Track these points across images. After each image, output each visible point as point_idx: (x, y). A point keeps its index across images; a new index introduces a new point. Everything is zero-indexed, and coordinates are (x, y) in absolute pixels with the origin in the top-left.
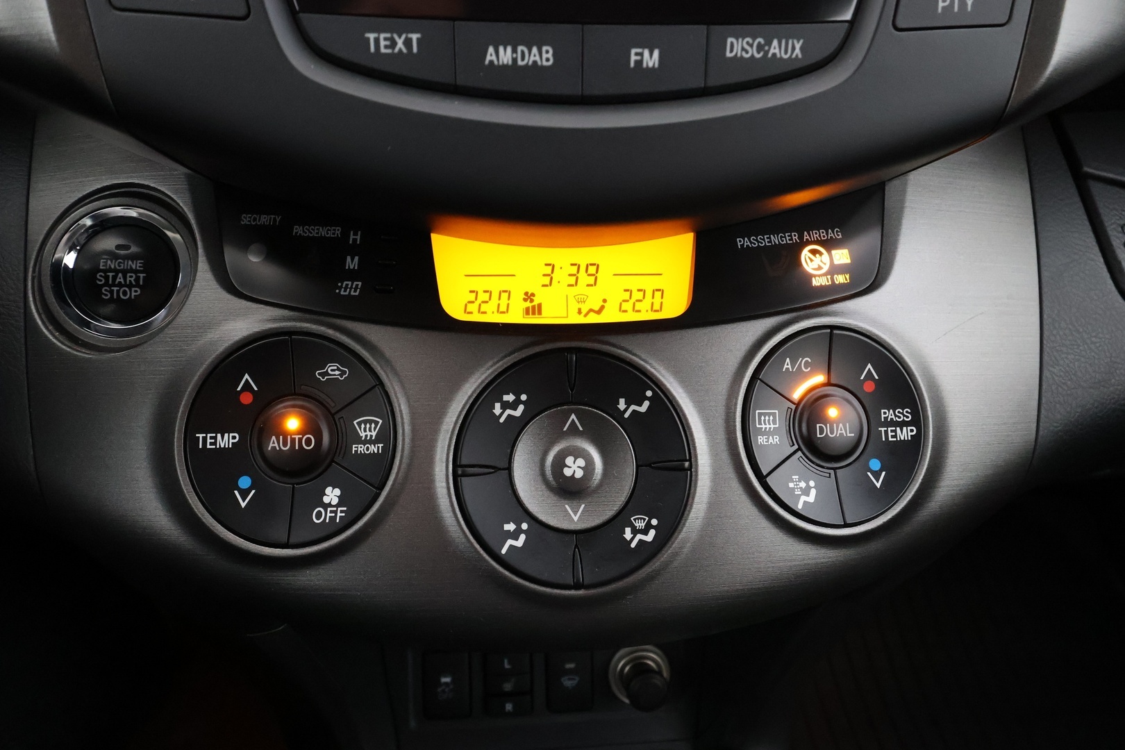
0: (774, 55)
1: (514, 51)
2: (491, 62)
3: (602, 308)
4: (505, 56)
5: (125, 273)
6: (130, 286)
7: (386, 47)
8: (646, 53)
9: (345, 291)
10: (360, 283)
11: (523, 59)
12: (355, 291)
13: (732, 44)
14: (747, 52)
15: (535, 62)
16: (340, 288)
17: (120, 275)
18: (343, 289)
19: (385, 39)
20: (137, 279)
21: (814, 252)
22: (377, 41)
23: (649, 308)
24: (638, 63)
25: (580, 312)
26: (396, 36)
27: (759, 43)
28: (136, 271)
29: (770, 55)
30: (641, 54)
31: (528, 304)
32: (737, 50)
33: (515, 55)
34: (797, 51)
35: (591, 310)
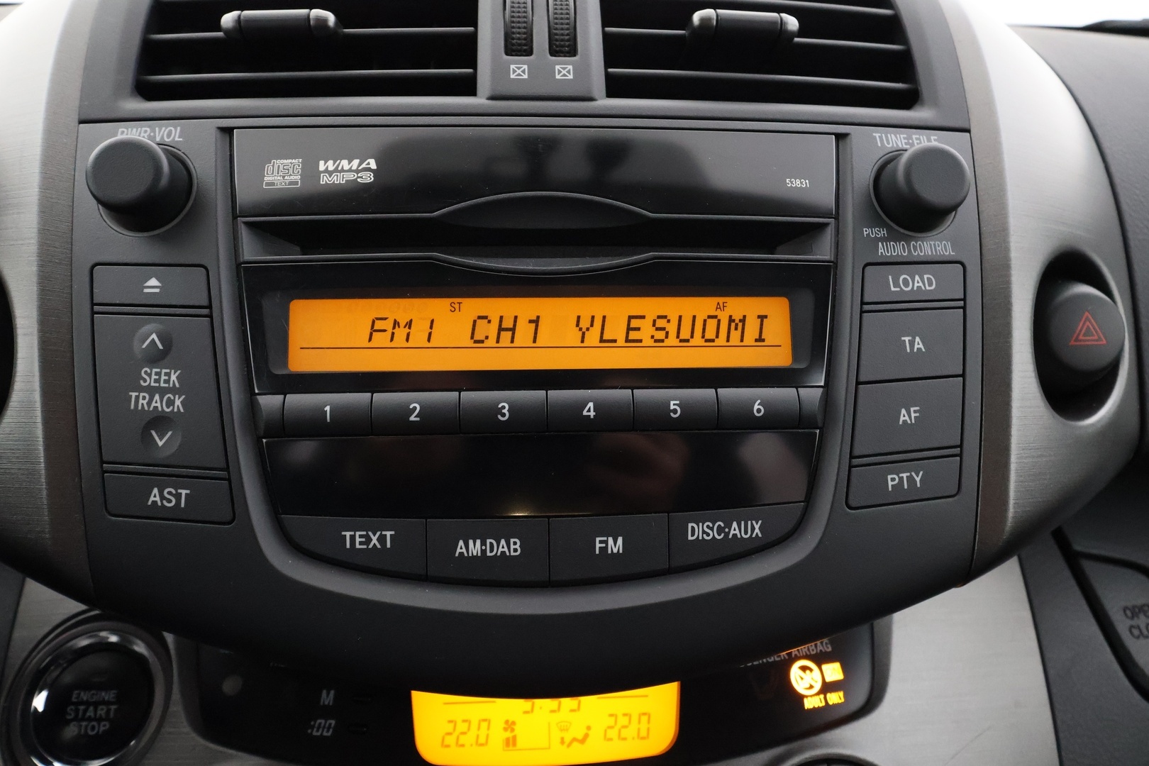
0: (735, 535)
1: (483, 543)
2: (461, 554)
3: (586, 736)
4: (475, 548)
5: (96, 705)
6: (99, 720)
7: (361, 543)
8: (611, 540)
9: (318, 731)
10: (333, 722)
11: (492, 551)
12: (328, 731)
13: (693, 528)
14: (708, 535)
15: (503, 553)
16: (313, 727)
17: (91, 708)
18: (315, 729)
19: (361, 536)
20: (108, 711)
21: (804, 668)
22: (353, 538)
23: (636, 735)
24: (603, 550)
25: (562, 741)
26: (370, 533)
27: (719, 526)
28: (108, 703)
29: (730, 536)
30: (606, 542)
31: (508, 734)
32: (699, 533)
33: (484, 548)
34: (757, 530)
35: (574, 740)
